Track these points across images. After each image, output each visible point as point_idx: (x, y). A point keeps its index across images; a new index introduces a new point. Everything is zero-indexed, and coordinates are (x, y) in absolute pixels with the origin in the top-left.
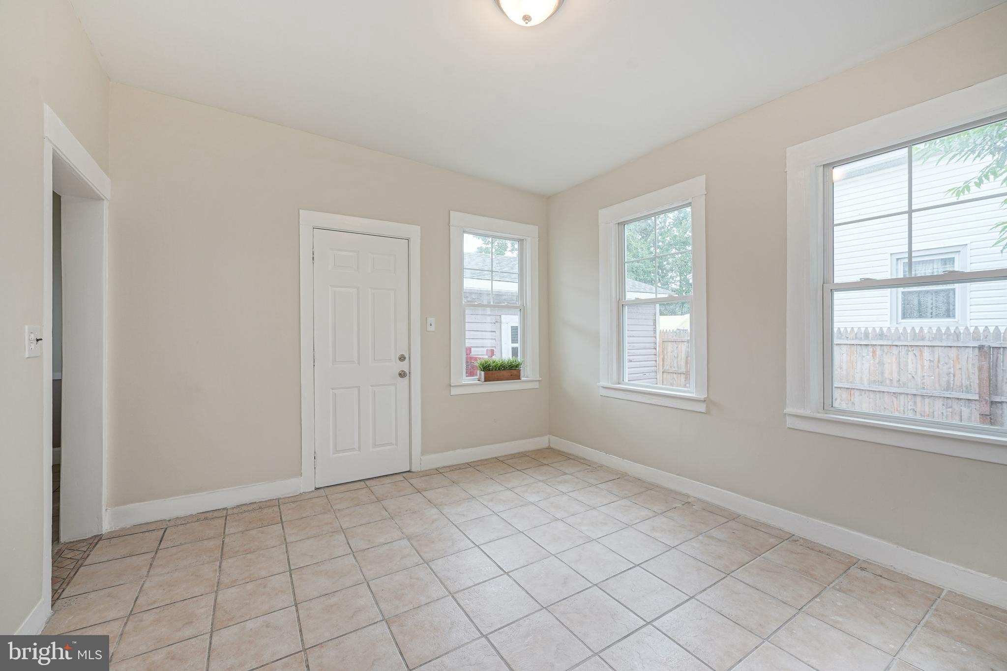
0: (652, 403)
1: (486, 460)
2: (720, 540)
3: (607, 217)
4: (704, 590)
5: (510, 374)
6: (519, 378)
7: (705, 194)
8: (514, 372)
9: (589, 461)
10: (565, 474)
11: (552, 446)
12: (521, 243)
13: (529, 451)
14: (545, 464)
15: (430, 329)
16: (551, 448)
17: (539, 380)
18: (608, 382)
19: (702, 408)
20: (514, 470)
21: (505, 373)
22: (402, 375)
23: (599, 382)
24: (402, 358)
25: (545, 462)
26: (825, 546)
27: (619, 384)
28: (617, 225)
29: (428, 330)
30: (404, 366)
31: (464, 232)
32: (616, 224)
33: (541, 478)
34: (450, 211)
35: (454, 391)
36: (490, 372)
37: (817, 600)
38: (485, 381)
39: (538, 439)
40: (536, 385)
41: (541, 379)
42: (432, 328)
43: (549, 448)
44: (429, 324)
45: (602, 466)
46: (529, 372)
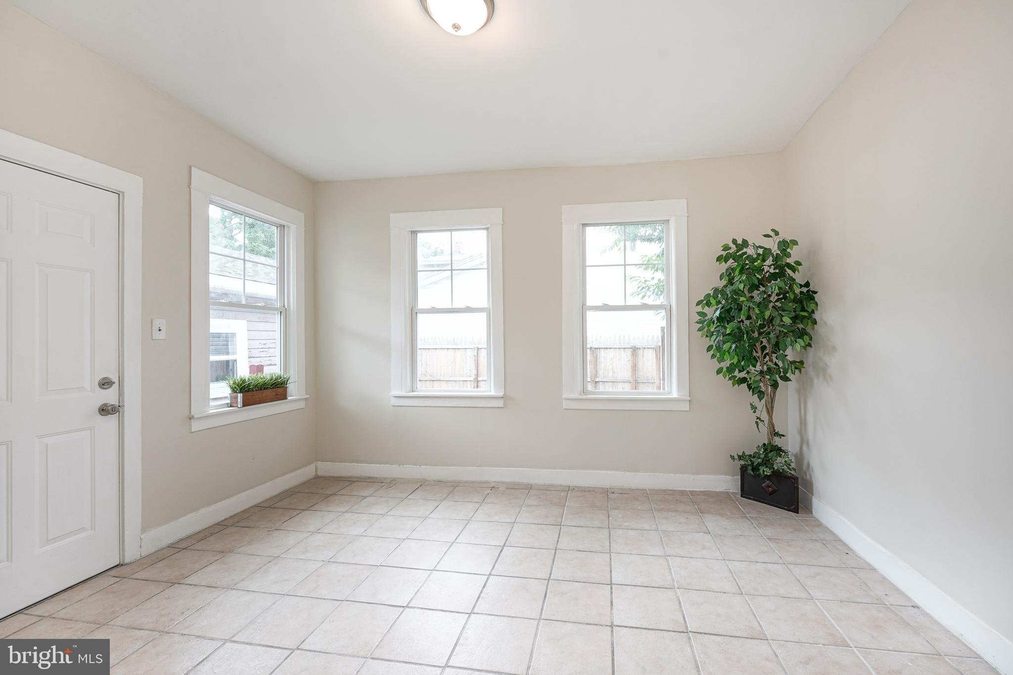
0: (453, 406)
1: (244, 512)
2: (536, 506)
3: (399, 223)
4: (558, 541)
5: (274, 394)
6: (285, 398)
7: (502, 224)
8: (280, 390)
9: (377, 478)
10: (365, 497)
11: (319, 474)
12: (281, 230)
13: (295, 487)
14: (331, 495)
15: (157, 335)
16: (321, 477)
17: (305, 399)
18: (402, 391)
19: (500, 403)
20: (298, 512)
21: (268, 393)
22: (105, 410)
23: (390, 392)
24: (105, 384)
25: (329, 492)
26: (588, 487)
27: (413, 391)
28: (410, 233)
29: (154, 338)
30: (110, 396)
31: (212, 202)
32: (409, 231)
33: (342, 509)
34: (191, 167)
35: (196, 426)
36: (250, 394)
37: (611, 519)
38: (243, 406)
39: (304, 469)
40: (302, 405)
41: (308, 396)
42: (162, 335)
43: (317, 477)
44: (156, 328)
45: (394, 480)
46: (295, 391)
